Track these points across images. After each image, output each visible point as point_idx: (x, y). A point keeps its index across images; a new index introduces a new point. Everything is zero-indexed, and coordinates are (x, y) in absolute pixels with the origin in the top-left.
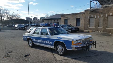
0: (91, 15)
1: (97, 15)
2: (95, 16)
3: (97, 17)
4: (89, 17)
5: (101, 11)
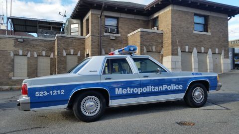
0: (17, 49)
1: (34, 51)
2: (28, 53)
3: (32, 55)
4: (12, 55)
5: (42, 43)
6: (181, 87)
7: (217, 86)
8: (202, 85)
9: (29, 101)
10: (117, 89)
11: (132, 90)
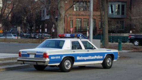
6: (102, 57)
7: (117, 58)
8: (110, 57)
9: (49, 61)
10: (77, 57)
11: (83, 58)
